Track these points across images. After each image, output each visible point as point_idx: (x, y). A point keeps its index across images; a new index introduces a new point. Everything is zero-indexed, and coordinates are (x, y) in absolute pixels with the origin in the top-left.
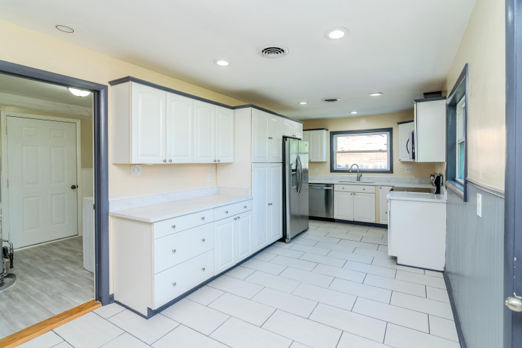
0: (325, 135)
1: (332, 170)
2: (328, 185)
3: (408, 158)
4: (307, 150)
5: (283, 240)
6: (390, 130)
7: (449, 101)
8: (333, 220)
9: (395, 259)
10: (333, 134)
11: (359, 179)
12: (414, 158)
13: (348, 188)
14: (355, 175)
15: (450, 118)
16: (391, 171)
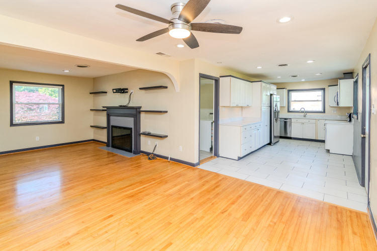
0: (285, 91)
1: (289, 111)
2: (286, 119)
3: (335, 105)
4: (279, 100)
5: (270, 144)
6: (324, 89)
7: (355, 80)
8: (290, 138)
9: (329, 150)
10: (289, 91)
11: (305, 116)
12: (338, 104)
13: (300, 121)
14: (303, 114)
15: (355, 87)
16: (324, 112)
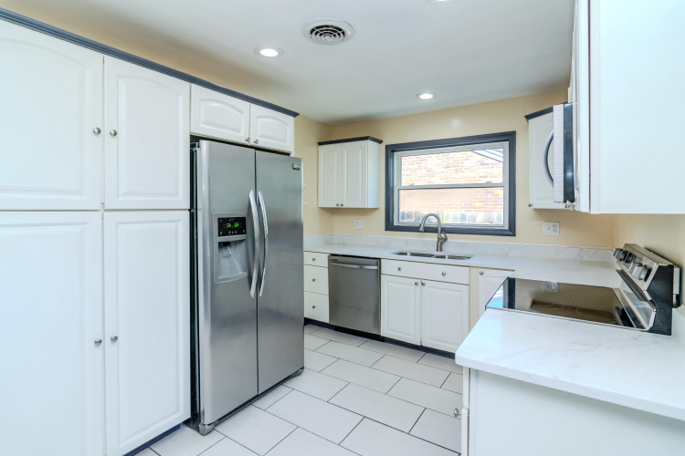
1: (390, 226)
6: (509, 137)
10: (391, 150)
11: (440, 246)
13: (410, 269)
14: (433, 238)
16: (511, 231)
